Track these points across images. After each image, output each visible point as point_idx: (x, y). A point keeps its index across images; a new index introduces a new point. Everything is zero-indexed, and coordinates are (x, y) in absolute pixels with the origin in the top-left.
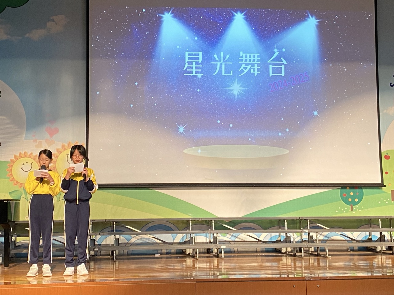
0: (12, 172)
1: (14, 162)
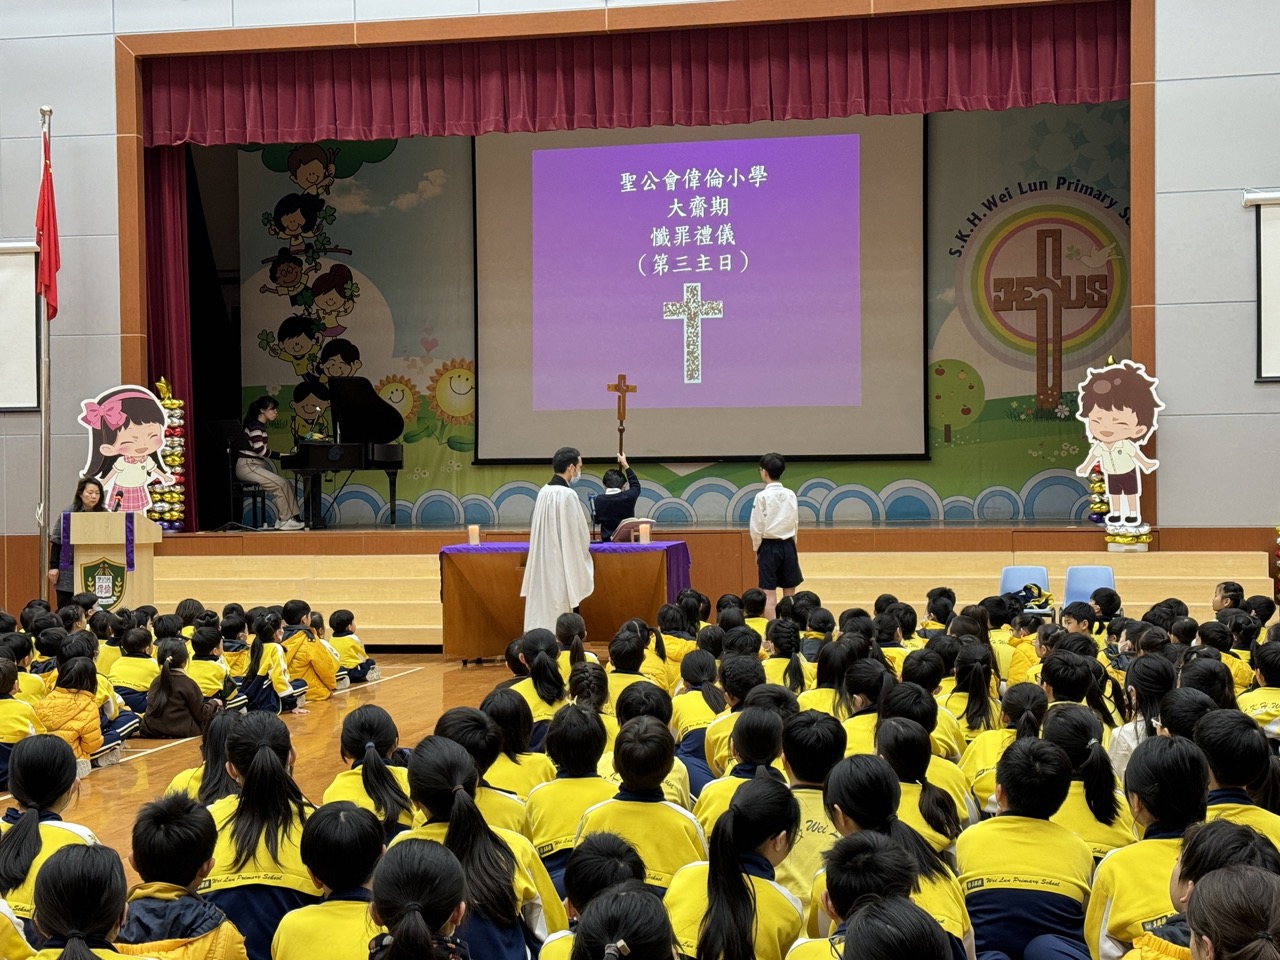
1: (380, 390)
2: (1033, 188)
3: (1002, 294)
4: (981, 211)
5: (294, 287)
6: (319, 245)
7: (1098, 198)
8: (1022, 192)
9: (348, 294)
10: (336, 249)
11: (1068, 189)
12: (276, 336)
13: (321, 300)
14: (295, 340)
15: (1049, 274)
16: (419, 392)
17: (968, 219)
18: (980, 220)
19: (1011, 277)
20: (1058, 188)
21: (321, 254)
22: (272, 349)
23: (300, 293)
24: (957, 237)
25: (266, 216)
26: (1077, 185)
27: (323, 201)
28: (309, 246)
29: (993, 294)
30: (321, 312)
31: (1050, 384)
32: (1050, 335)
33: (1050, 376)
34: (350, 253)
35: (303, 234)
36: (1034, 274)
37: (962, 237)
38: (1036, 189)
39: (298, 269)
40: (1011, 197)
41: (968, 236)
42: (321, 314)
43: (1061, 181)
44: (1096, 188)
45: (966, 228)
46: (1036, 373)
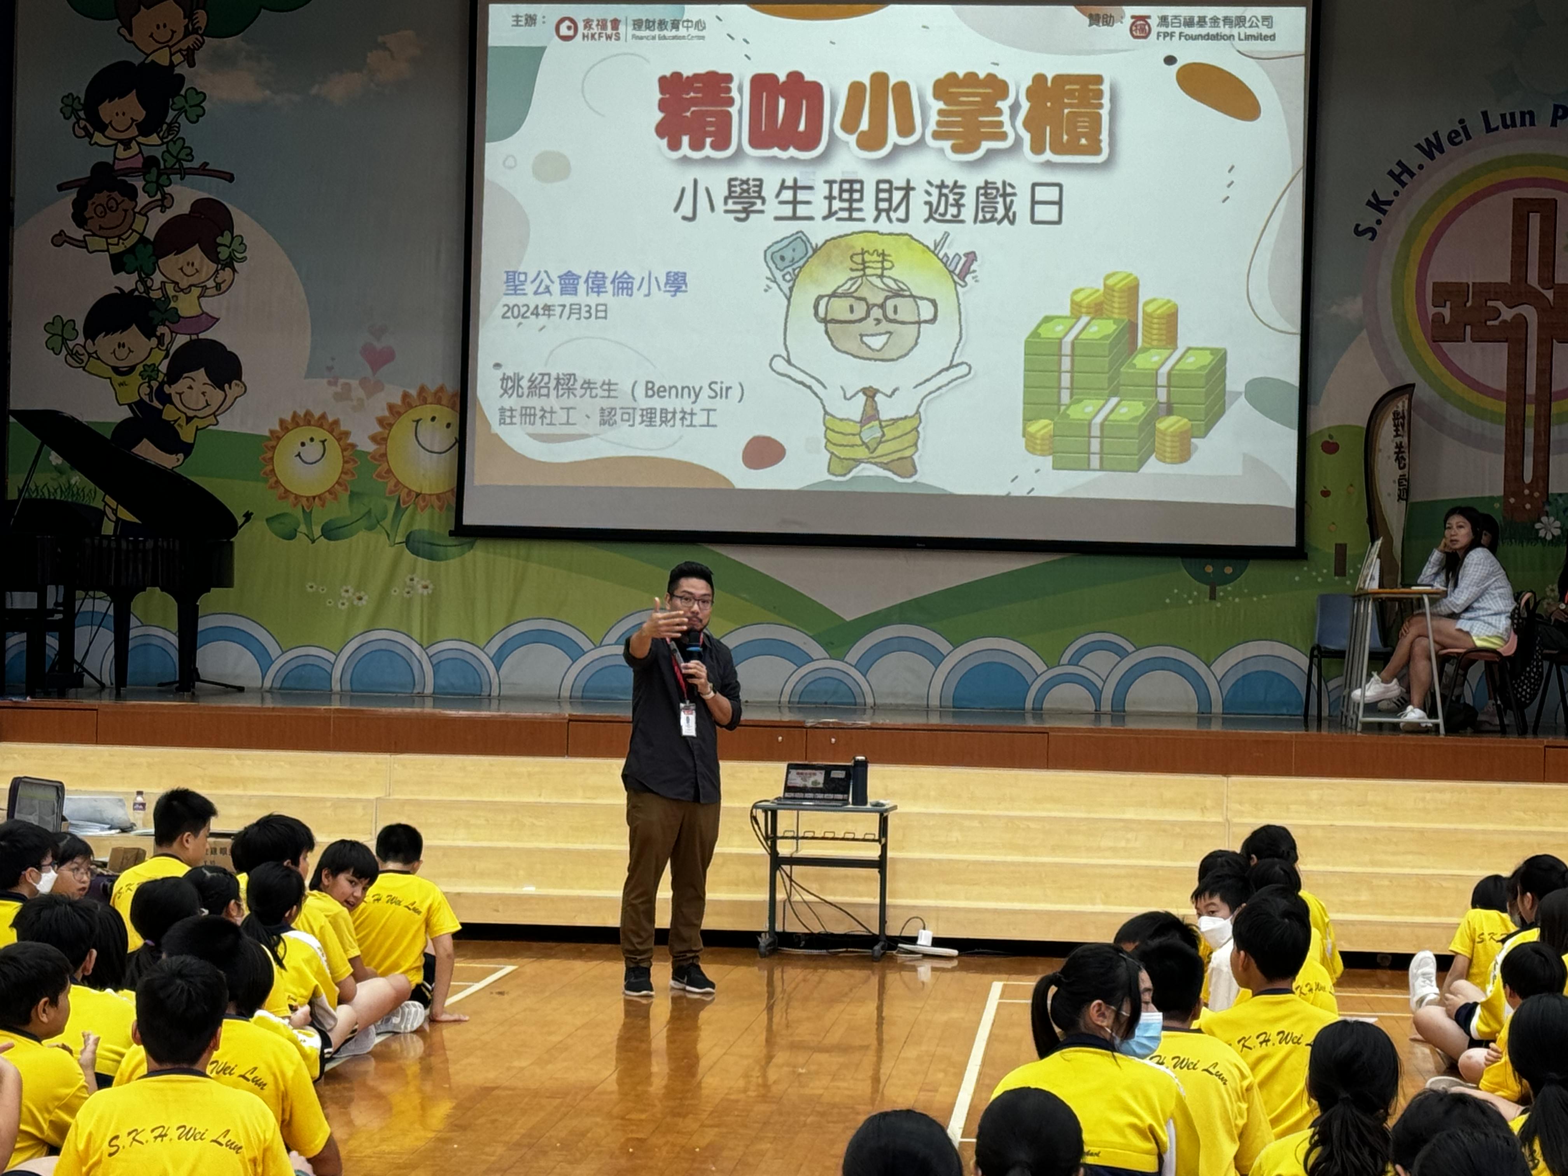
0: (273, 465)
1: (279, 439)
2: (1510, 121)
3: (1446, 312)
4: (1414, 159)
5: (119, 237)
6: (171, 161)
8: (1489, 129)
9: (224, 253)
10: (204, 170)
12: (80, 326)
13: (170, 264)
14: (117, 337)
15: (1533, 279)
16: (353, 446)
18: (1412, 174)
19: (1464, 281)
20: (1554, 124)
21: (175, 178)
22: (72, 353)
23: (131, 250)
24: (1369, 203)
25: (69, 100)
27: (181, 79)
28: (150, 162)
29: (1432, 310)
30: (170, 288)
31: (1528, 477)
32: (1531, 389)
33: (1529, 462)
34: (230, 178)
35: (141, 139)
36: (1506, 278)
37: (1378, 204)
38: (1514, 125)
39: (127, 204)
40: (1468, 137)
41: (1389, 203)
42: (171, 292)
43: (1561, 113)
45: (1386, 189)
46: (1503, 456)
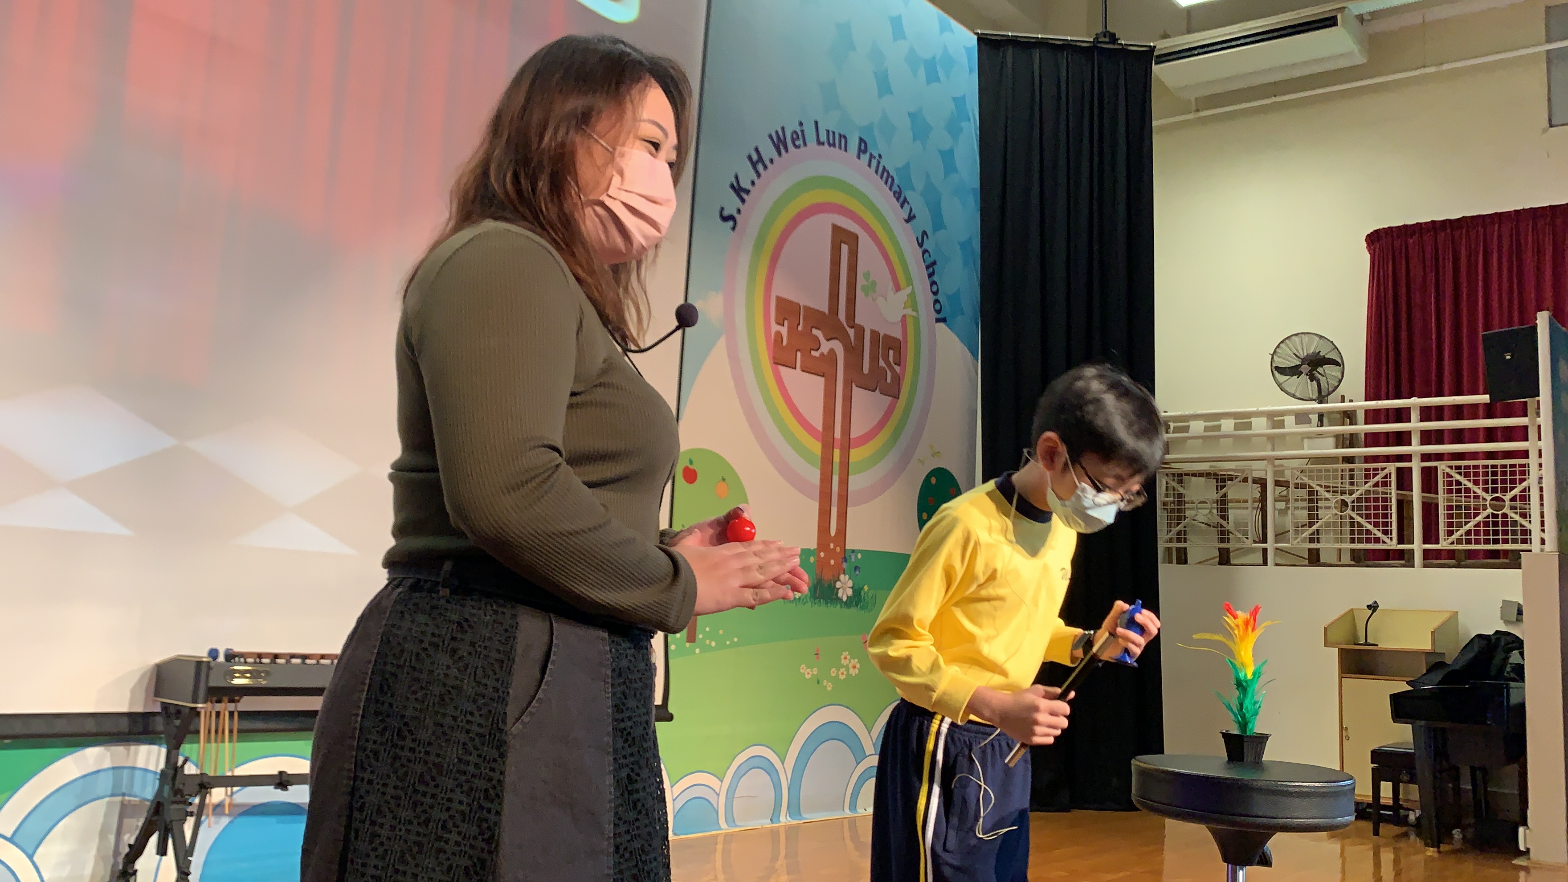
2: (831, 140)
3: (784, 331)
4: (768, 151)
7: (898, 199)
8: (820, 143)
11: (869, 165)
15: (842, 316)
17: (750, 158)
18: (765, 167)
19: (798, 301)
20: (859, 157)
24: (732, 186)
26: (879, 163)
31: (833, 532)
32: (838, 434)
36: (824, 307)
37: (739, 190)
38: (834, 145)
40: (805, 144)
41: (748, 192)
43: (863, 147)
44: (896, 181)
45: (746, 176)
